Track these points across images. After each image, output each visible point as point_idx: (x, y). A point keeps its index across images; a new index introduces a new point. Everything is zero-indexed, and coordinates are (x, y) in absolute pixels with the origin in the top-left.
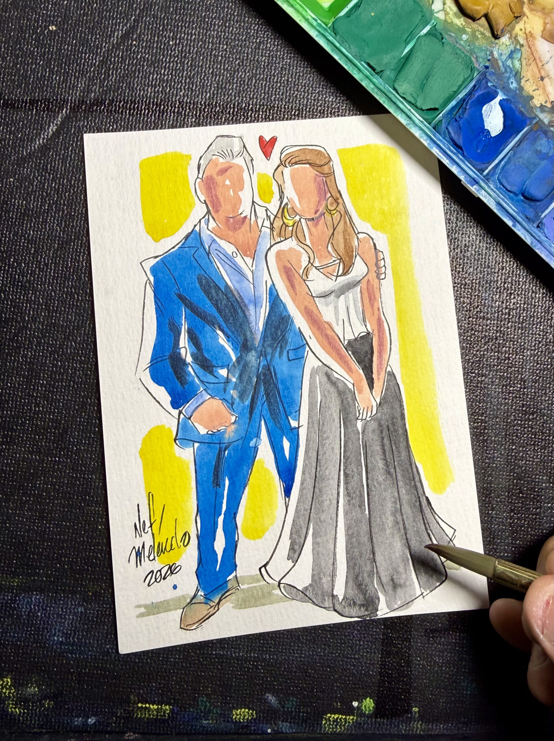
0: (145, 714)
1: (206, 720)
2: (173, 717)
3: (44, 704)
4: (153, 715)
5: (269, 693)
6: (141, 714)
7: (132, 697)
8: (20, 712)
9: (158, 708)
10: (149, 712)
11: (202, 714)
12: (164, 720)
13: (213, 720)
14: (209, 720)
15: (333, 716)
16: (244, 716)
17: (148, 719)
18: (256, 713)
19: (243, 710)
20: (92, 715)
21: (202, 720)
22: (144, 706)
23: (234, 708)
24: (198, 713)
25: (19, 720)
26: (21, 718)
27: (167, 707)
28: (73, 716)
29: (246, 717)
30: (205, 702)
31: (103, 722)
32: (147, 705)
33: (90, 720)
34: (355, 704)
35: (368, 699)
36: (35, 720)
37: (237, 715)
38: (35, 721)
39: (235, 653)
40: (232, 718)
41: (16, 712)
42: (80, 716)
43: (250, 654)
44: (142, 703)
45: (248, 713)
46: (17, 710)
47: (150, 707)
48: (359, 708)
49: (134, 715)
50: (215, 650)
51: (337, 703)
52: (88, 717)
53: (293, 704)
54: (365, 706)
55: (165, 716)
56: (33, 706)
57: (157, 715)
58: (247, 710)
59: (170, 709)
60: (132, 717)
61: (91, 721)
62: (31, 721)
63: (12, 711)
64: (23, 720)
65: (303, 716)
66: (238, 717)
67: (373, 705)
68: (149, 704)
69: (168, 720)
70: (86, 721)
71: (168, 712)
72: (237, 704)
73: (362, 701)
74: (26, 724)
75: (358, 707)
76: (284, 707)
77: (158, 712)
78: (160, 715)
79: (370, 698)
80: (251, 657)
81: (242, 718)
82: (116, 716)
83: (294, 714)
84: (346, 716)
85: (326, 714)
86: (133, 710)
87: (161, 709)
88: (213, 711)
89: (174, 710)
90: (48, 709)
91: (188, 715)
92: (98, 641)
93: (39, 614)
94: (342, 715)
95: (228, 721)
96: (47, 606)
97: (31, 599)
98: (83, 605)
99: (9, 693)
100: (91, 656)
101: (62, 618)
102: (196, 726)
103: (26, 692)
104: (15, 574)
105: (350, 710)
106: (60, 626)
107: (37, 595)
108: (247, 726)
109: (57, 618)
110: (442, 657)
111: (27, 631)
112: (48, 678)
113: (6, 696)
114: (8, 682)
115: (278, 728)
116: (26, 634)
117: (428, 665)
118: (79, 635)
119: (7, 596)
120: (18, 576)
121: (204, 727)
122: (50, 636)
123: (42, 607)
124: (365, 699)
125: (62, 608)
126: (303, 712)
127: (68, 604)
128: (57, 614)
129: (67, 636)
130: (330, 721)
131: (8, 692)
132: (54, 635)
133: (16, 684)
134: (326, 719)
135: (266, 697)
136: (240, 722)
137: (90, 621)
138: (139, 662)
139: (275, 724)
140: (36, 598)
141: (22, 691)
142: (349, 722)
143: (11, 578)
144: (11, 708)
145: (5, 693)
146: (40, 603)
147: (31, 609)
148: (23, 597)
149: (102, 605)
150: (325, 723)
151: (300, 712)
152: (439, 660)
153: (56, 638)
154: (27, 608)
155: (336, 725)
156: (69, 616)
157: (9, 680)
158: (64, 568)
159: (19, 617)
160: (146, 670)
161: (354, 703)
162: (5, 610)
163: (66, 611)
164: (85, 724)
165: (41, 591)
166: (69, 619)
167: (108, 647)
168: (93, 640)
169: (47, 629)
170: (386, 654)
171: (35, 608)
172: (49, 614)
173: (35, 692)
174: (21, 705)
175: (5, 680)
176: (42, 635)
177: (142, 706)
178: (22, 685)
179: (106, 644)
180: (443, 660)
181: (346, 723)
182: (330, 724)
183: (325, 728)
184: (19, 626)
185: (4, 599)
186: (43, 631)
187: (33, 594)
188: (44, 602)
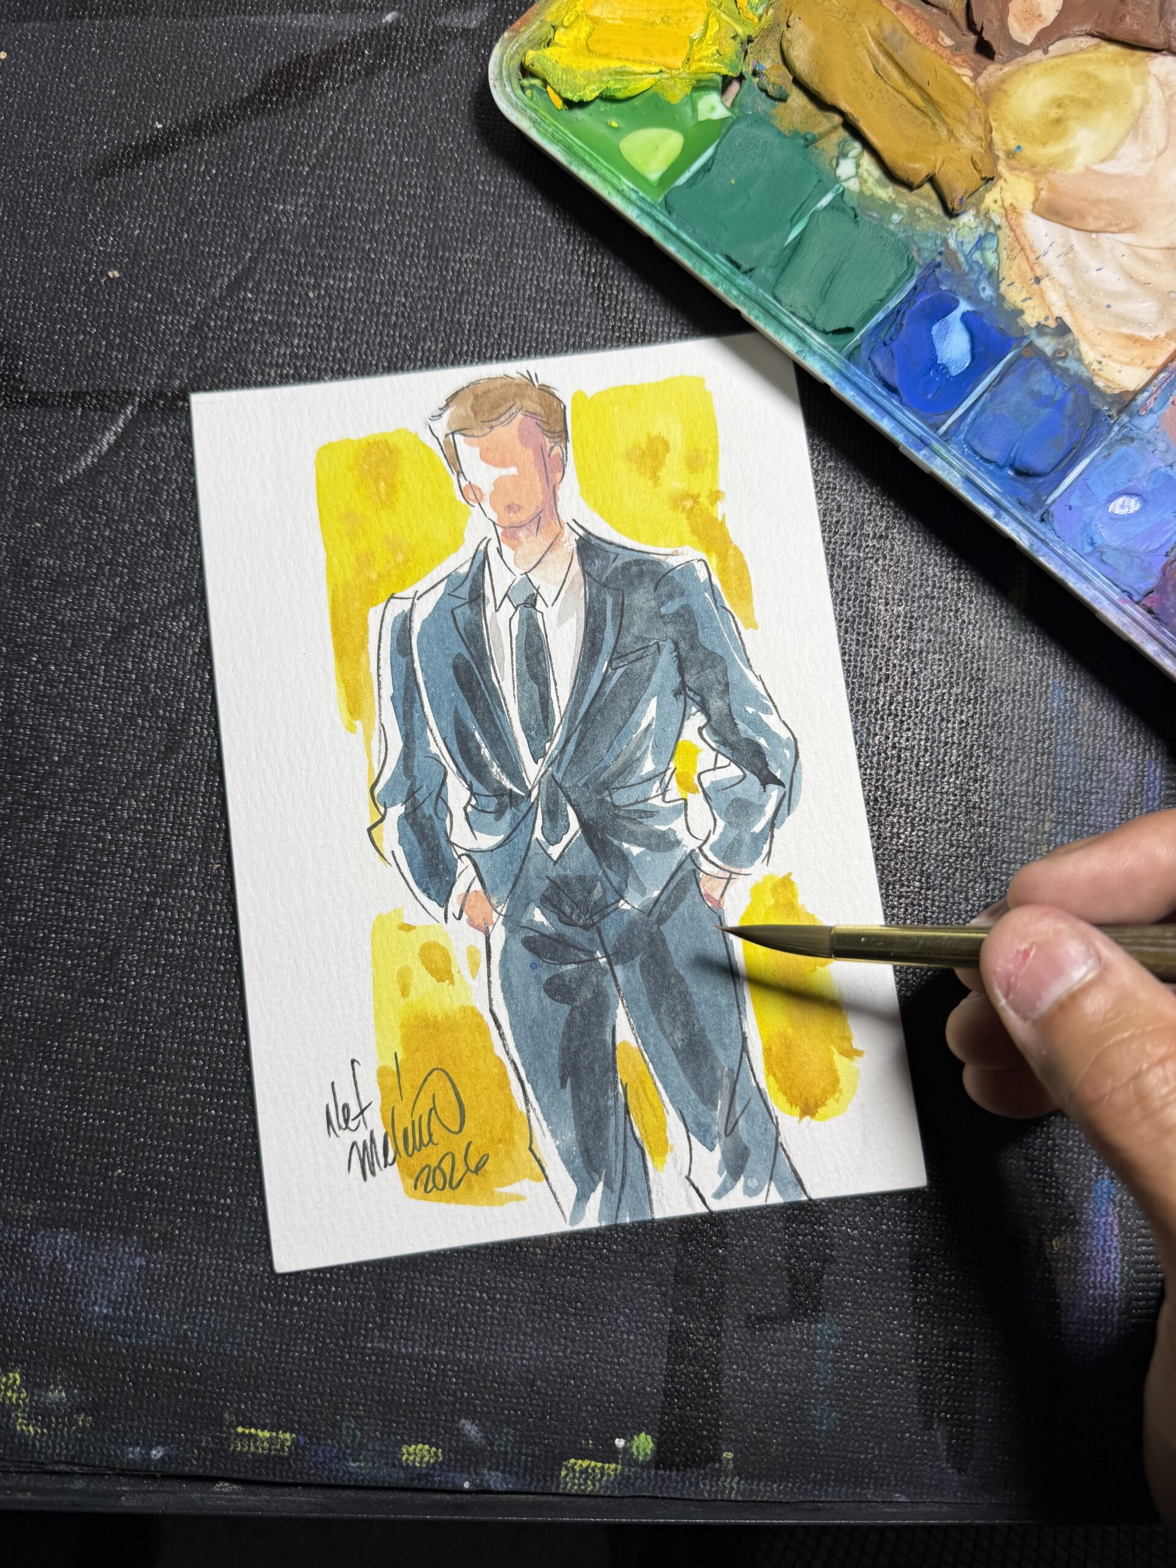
0: (249, 1446)
1: (354, 1461)
2: (297, 1454)
3: (77, 1421)
4: (263, 1449)
5: (466, 1418)
6: (243, 1446)
7: (226, 1415)
8: (36, 1432)
9: (271, 1437)
10: (255, 1442)
11: (348, 1451)
12: (282, 1458)
13: (367, 1462)
14: (360, 1461)
15: (580, 1462)
16: (422, 1457)
17: (253, 1454)
18: (443, 1453)
19: (420, 1446)
20: (158, 1444)
21: (347, 1460)
22: (247, 1431)
23: (405, 1443)
24: (340, 1448)
25: (34, 1445)
26: (37, 1443)
27: (288, 1436)
28: (124, 1443)
29: (426, 1459)
30: (353, 1429)
31: (177, 1456)
32: (253, 1431)
33: (154, 1452)
34: (620, 1443)
35: (643, 1435)
36: (60, 1446)
37: (409, 1454)
38: (61, 1450)
39: (405, 1347)
40: (400, 1460)
41: (29, 1431)
42: (138, 1444)
43: (433, 1349)
44: (244, 1427)
45: (429, 1451)
46: (31, 1428)
47: (257, 1435)
48: (626, 1450)
49: (229, 1446)
50: (372, 1341)
51: (587, 1440)
52: (151, 1448)
53: (508, 1439)
54: (638, 1448)
55: (284, 1451)
56: (58, 1423)
57: (270, 1450)
58: (427, 1447)
59: (293, 1439)
60: (226, 1451)
61: (157, 1453)
62: (54, 1448)
63: (22, 1430)
64: (41, 1446)
65: (526, 1461)
66: (412, 1458)
67: (651, 1445)
68: (256, 1429)
69: (287, 1459)
70: (148, 1454)
71: (288, 1444)
72: (410, 1437)
73: (632, 1439)
74: (46, 1453)
75: (624, 1448)
76: (492, 1444)
77: (271, 1444)
78: (276, 1450)
79: (647, 1434)
80: (433, 1355)
81: (418, 1459)
82: (198, 1448)
83: (509, 1457)
84: (603, 1462)
85: (568, 1459)
86: (227, 1439)
87: (277, 1438)
88: (366, 1445)
89: (298, 1441)
90: (82, 1430)
91: (323, 1452)
92: (168, 1316)
93: (70, 1266)
94: (596, 1461)
95: (394, 1465)
96: (82, 1253)
97: (56, 1239)
98: (142, 1254)
99: (18, 1398)
100: (157, 1341)
101: (107, 1275)
102: (338, 1471)
103: (46, 1397)
104: (28, 1197)
105: (610, 1454)
106: (104, 1288)
107: (65, 1233)
108: (427, 1475)
109: (100, 1275)
110: (777, 1363)
111: (49, 1294)
112: (84, 1375)
113: (11, 1403)
114: (15, 1380)
115: (481, 1480)
116: (47, 1299)
117: (751, 1379)
118: (136, 1305)
119: (16, 1233)
120: (35, 1200)
121: (351, 1474)
122: (86, 1305)
123: (74, 1254)
124: (638, 1435)
125: (107, 1258)
126: (527, 1455)
127: (117, 1251)
128: (99, 1268)
129: (115, 1305)
130: (574, 1471)
131: (15, 1396)
132: (94, 1304)
133: (28, 1383)
134: (567, 1468)
135: (460, 1425)
136: (414, 1467)
137: (154, 1282)
138: (239, 1356)
139: (477, 1474)
140: (63, 1239)
141: (40, 1396)
142: (609, 1475)
143: (23, 1202)
144: (21, 1424)
145: (10, 1398)
146: (70, 1247)
147: (55, 1257)
148: (42, 1236)
149: (176, 1254)
150: (567, 1475)
151: (520, 1453)
152: (772, 1370)
153: (97, 1309)
154: (48, 1254)
155: (586, 1480)
156: (119, 1271)
157: (17, 1376)
158: (111, 1190)
159: (35, 1270)
160: (251, 1371)
161: (617, 1441)
162: (12, 1258)
163: (115, 1263)
164: (147, 1458)
165: (74, 1227)
166: (120, 1276)
167: (185, 1327)
168: (161, 1315)
169: (82, 1292)
170: (676, 1357)
171: (61, 1255)
172: (86, 1267)
173: (61, 1399)
174: (37, 1420)
175: (11, 1375)
176: (73, 1302)
177: (243, 1433)
178: (40, 1386)
179: (182, 1323)
180: (779, 1369)
181: (602, 1475)
182: (574, 1478)
183: (566, 1484)
184: (34, 1286)
185: (10, 1238)
186: (76, 1296)
187: (58, 1232)
188: (77, 1246)
